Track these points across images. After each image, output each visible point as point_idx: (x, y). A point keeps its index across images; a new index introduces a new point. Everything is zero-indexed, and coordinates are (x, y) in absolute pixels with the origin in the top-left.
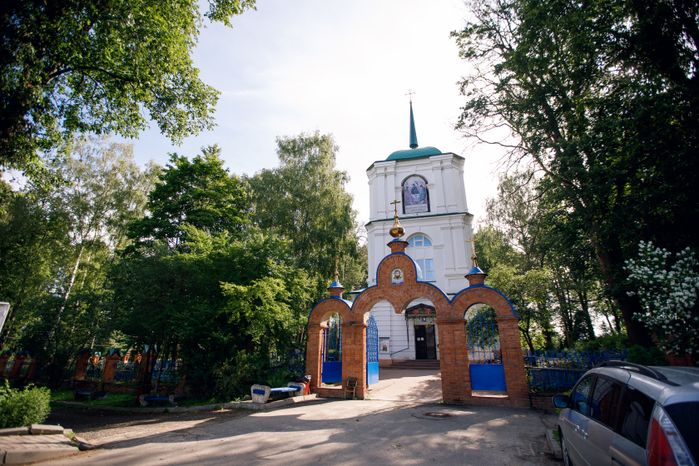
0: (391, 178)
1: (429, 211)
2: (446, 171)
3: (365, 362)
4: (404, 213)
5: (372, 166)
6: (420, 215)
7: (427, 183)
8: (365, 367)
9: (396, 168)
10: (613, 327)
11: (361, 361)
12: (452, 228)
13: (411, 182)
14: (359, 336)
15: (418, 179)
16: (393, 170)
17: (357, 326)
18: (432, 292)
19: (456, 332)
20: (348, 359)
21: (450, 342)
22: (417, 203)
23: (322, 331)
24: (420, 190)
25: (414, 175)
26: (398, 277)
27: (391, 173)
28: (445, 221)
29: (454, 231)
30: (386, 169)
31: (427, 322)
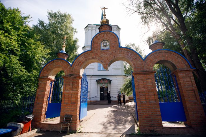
3: (79, 103)
5: (87, 26)
8: (78, 107)
9: (96, 28)
11: (76, 102)
14: (75, 85)
17: (75, 77)
18: (129, 54)
19: (148, 80)
20: (66, 101)
21: (144, 87)
23: (49, 82)
26: (105, 46)
27: (94, 29)
30: (92, 28)
31: (105, 86)
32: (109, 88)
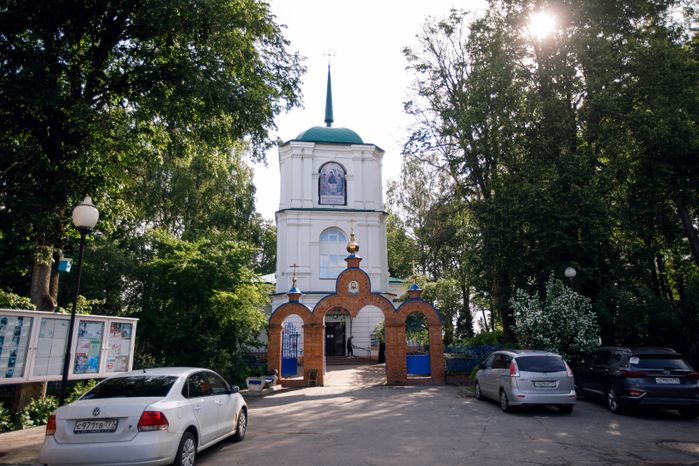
0: (308, 162)
1: (346, 204)
2: (367, 163)
4: (319, 203)
6: (336, 207)
7: (345, 173)
9: (314, 150)
10: (488, 322)
11: (321, 356)
12: (368, 226)
13: (328, 169)
15: (336, 167)
16: (310, 153)
22: (333, 194)
24: (338, 179)
25: (333, 162)
26: (354, 288)
27: (308, 156)
28: (360, 218)
29: (369, 229)
30: (303, 150)
31: (339, 320)
32: (348, 326)
